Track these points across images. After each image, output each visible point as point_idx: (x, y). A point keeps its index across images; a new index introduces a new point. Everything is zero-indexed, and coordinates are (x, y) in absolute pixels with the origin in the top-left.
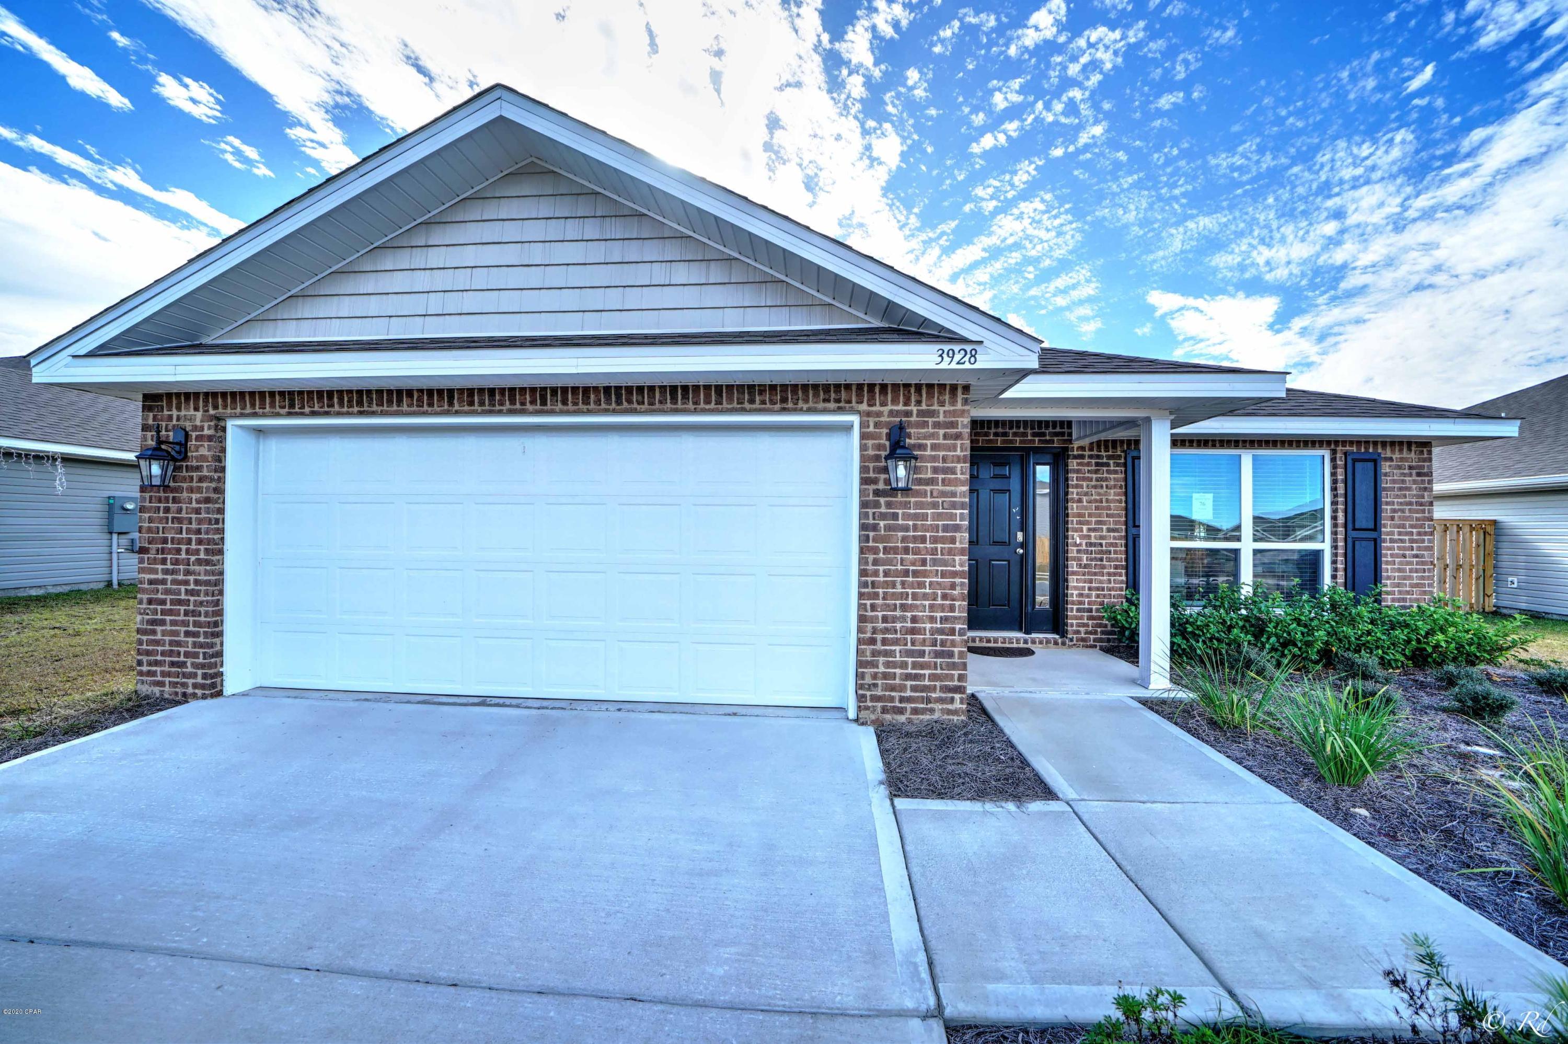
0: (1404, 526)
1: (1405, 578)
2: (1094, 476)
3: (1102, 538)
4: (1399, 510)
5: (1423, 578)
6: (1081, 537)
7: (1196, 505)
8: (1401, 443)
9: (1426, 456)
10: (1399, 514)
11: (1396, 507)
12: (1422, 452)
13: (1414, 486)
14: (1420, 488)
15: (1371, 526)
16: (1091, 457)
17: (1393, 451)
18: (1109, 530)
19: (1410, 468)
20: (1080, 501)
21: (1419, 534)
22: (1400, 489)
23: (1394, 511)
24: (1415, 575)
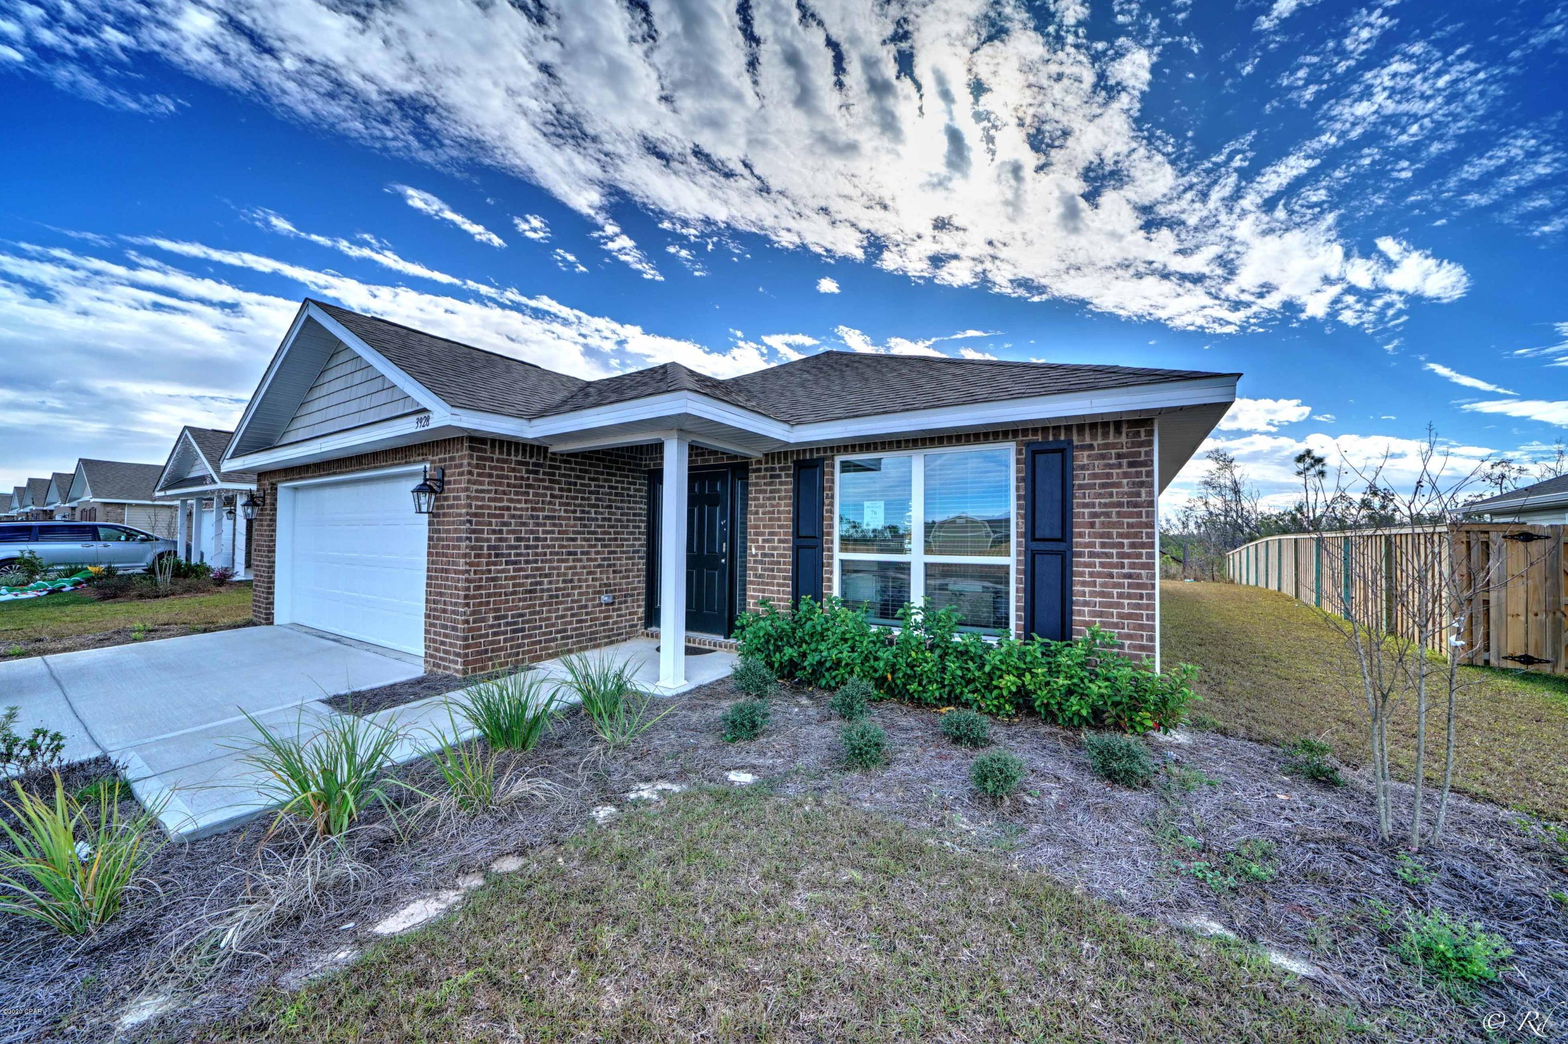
0: (1109, 535)
1: (1111, 605)
2: (769, 488)
3: (774, 548)
4: (1102, 514)
5: (1139, 606)
6: (757, 548)
7: (867, 513)
8: (1106, 425)
9: (1143, 438)
10: (1102, 519)
11: (1097, 510)
12: (1138, 434)
13: (1125, 481)
14: (1134, 483)
15: (1058, 535)
16: (766, 470)
17: (1094, 437)
18: (780, 541)
19: (1119, 456)
20: (757, 513)
21: (1133, 545)
22: (1103, 486)
23: (1094, 515)
24: (1126, 602)
